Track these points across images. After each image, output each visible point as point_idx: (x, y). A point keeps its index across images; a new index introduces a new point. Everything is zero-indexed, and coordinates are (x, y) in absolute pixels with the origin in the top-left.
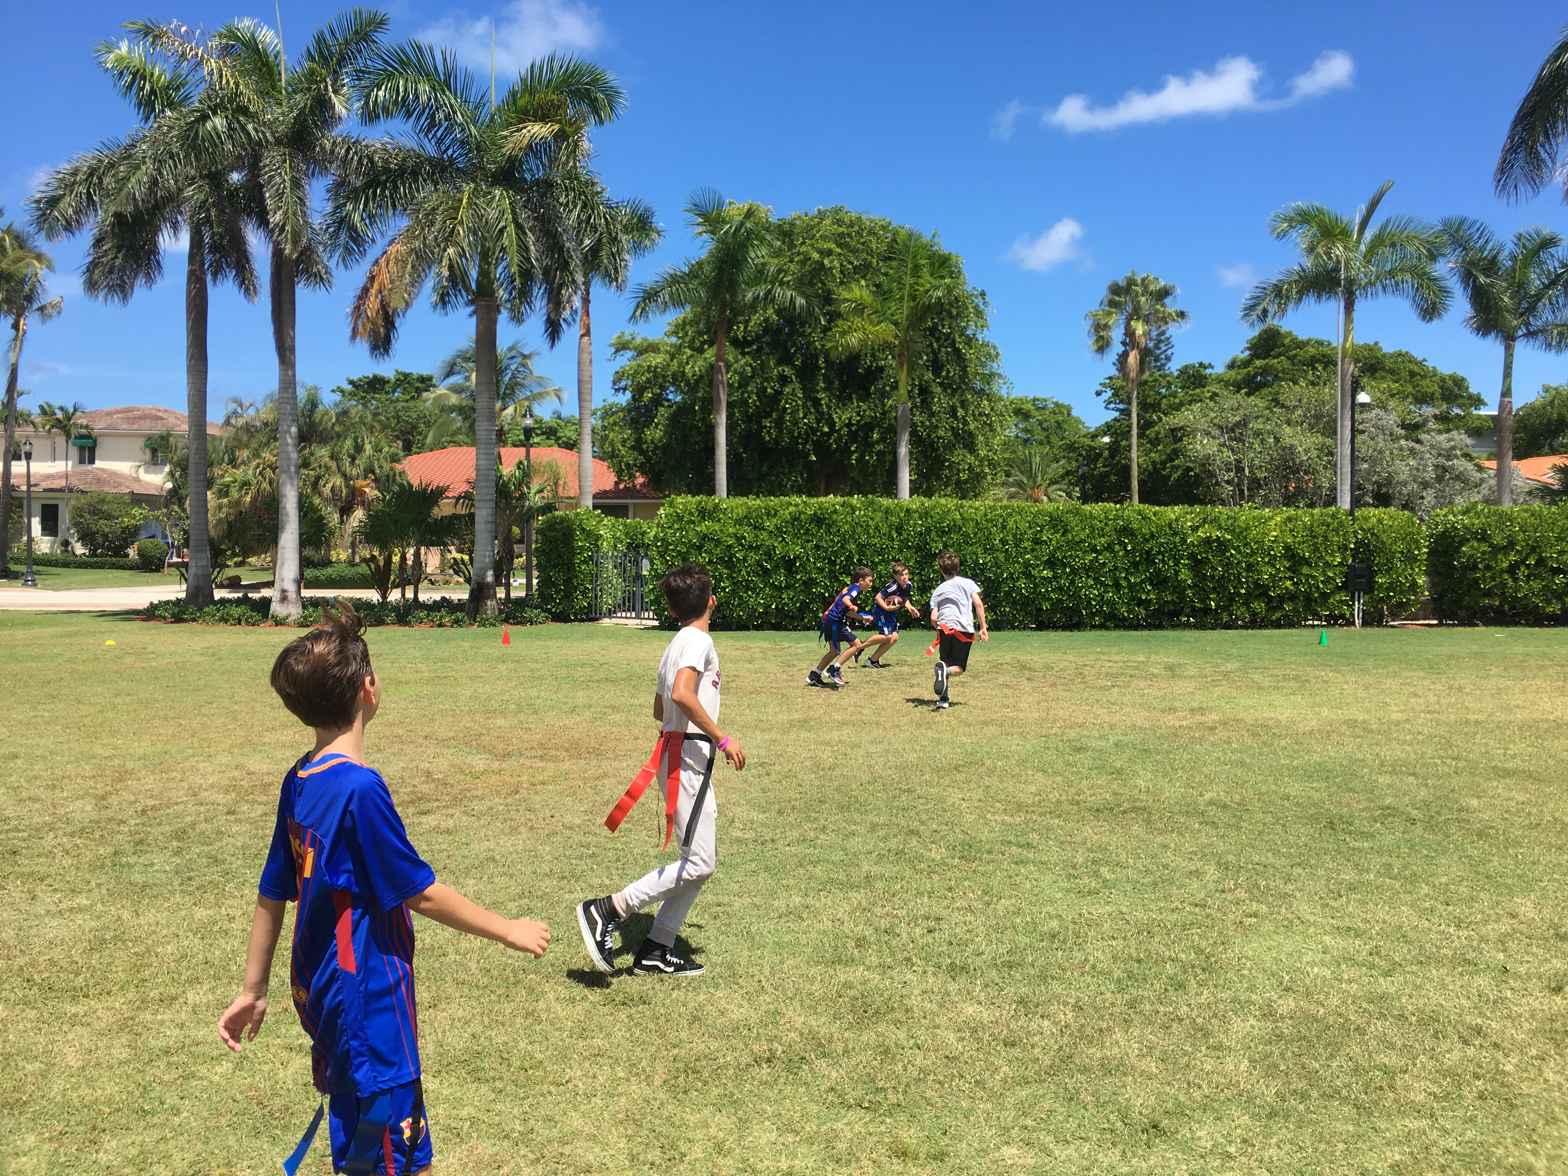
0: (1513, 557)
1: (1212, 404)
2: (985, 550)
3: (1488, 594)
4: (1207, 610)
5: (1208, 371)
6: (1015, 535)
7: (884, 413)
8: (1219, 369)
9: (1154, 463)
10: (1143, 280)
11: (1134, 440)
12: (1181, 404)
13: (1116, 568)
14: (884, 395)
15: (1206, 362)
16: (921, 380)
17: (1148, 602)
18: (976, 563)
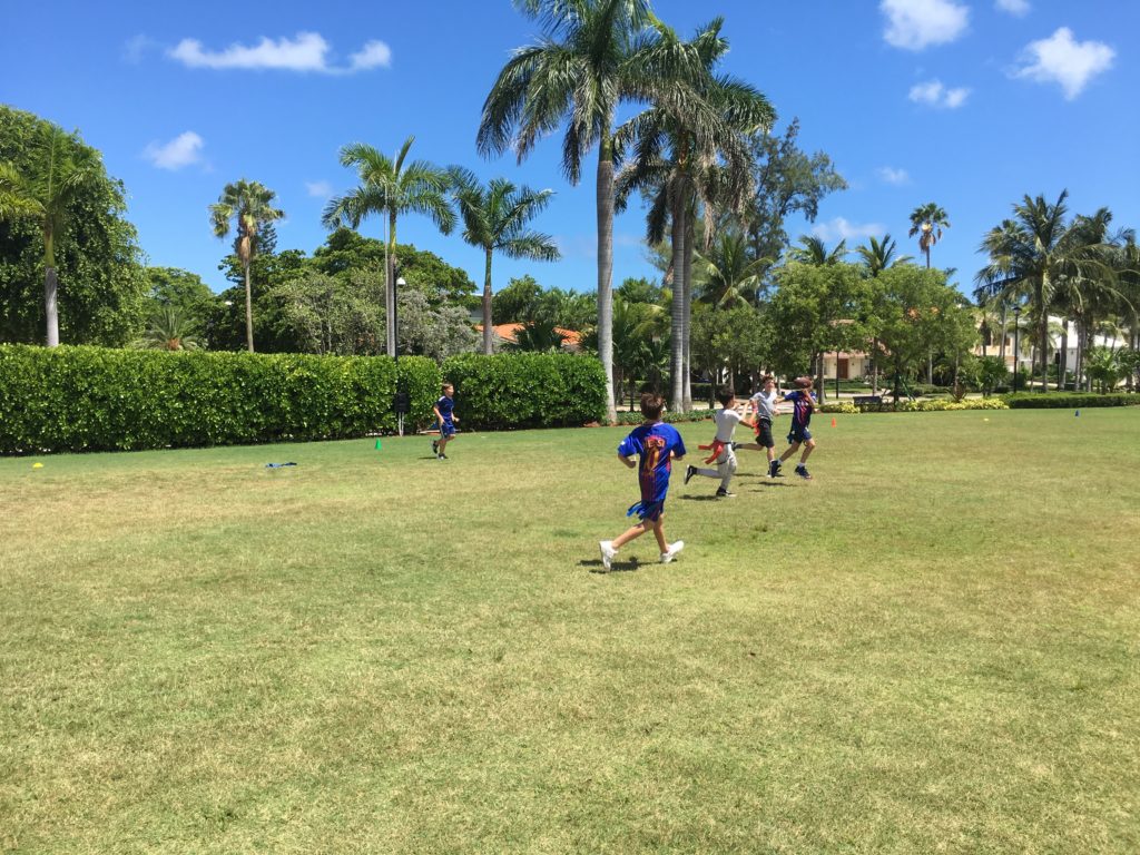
0: (491, 388)
1: (304, 280)
2: (126, 388)
3: (478, 411)
4: (301, 428)
5: (302, 257)
6: (151, 376)
7: (34, 274)
8: (309, 255)
9: (265, 322)
10: (251, 186)
11: (249, 304)
12: (283, 279)
13: (233, 400)
14: (33, 259)
15: (300, 250)
16: (67, 248)
17: (259, 424)
18: (118, 398)
